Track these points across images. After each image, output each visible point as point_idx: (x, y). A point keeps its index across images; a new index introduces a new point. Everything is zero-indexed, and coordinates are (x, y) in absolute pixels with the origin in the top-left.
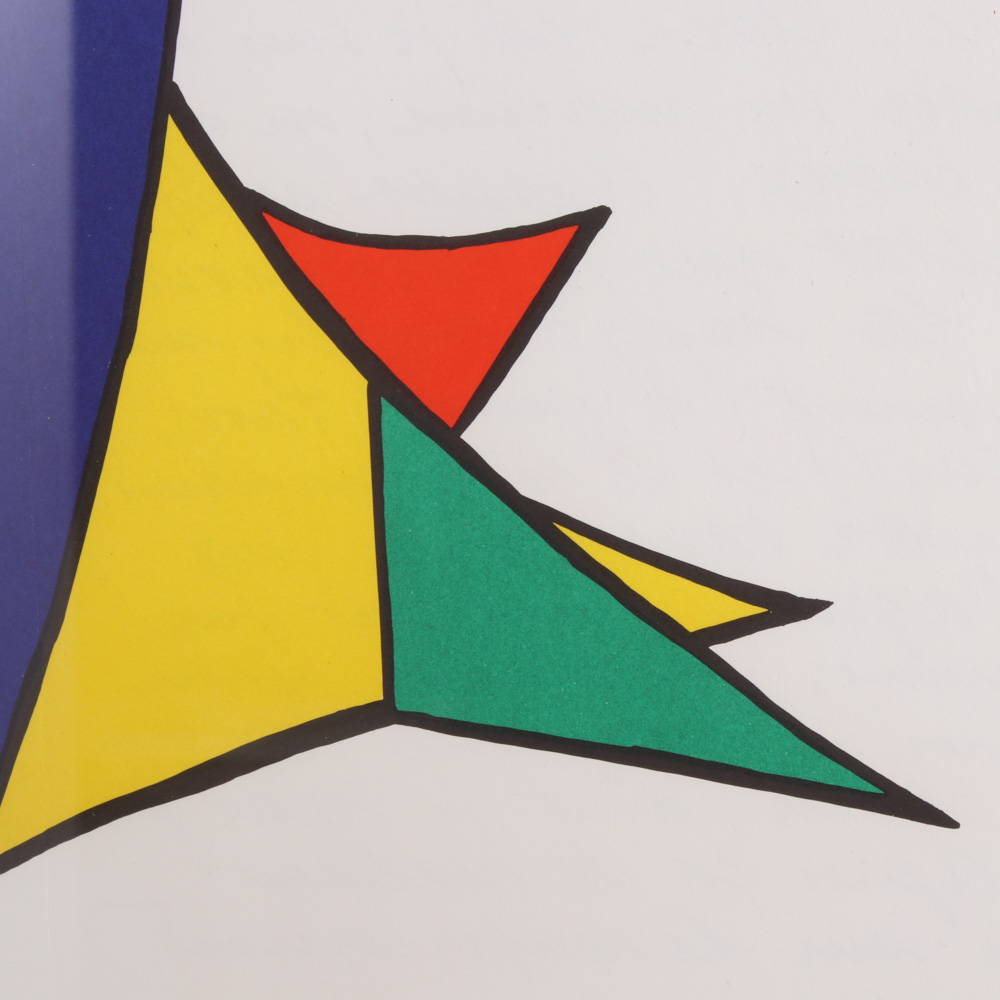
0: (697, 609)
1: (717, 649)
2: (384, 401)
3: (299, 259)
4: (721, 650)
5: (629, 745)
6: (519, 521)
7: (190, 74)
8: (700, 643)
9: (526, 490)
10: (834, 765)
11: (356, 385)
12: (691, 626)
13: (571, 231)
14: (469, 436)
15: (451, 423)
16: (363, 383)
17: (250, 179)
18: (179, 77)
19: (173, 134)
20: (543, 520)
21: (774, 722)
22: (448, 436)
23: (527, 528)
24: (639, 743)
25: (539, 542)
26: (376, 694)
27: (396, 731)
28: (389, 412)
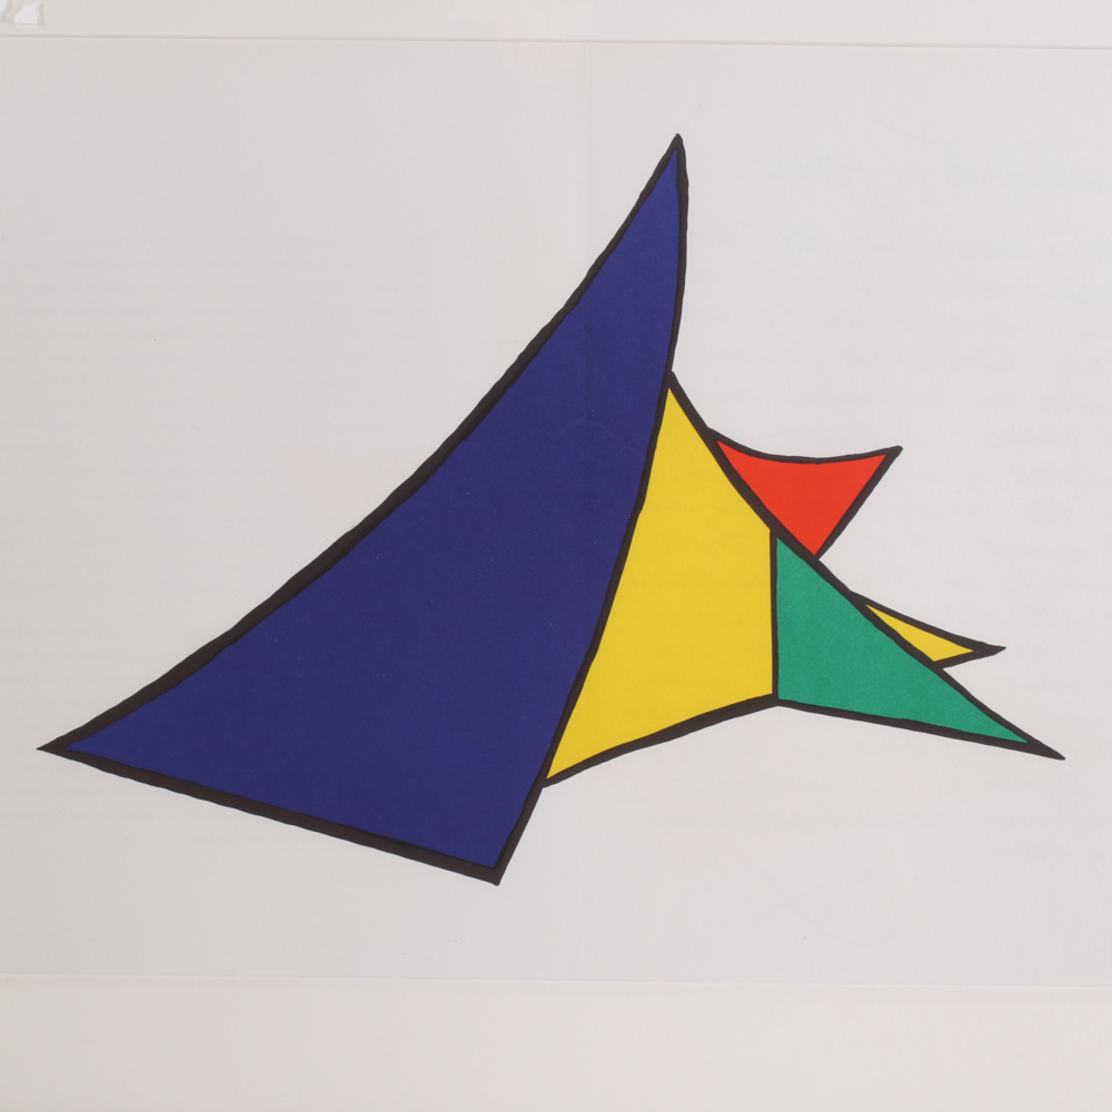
0: (937, 649)
1: (946, 670)
2: (778, 541)
3: (736, 466)
4: (950, 671)
5: (900, 717)
6: (848, 603)
7: (680, 368)
8: (938, 667)
9: (853, 587)
10: (1004, 729)
11: (765, 531)
12: (935, 657)
13: (881, 458)
14: (824, 560)
15: (814, 553)
16: (768, 531)
17: (710, 424)
18: (674, 369)
19: (671, 399)
20: (861, 603)
21: (973, 707)
22: (812, 560)
23: (852, 607)
24: (905, 717)
25: (858, 614)
26: (769, 691)
27: (778, 709)
28: (781, 546)
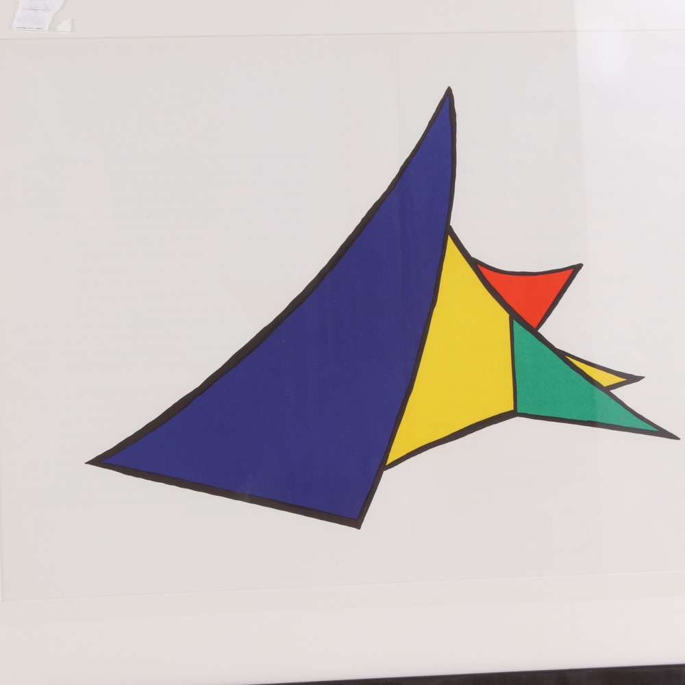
0: (606, 380)
1: (612, 391)
2: (514, 321)
3: (488, 279)
4: (614, 392)
5: (587, 420)
6: (555, 355)
7: (456, 223)
8: (607, 390)
9: (557, 346)
10: (645, 424)
11: (506, 316)
12: (605, 384)
13: (571, 270)
14: (541, 331)
15: (535, 327)
16: (508, 315)
17: (473, 255)
18: (452, 224)
19: (450, 241)
20: (562, 355)
21: (628, 412)
22: (534, 331)
23: (558, 358)
24: (589, 419)
25: (561, 361)
26: (511, 408)
27: (517, 419)
28: (516, 324)
